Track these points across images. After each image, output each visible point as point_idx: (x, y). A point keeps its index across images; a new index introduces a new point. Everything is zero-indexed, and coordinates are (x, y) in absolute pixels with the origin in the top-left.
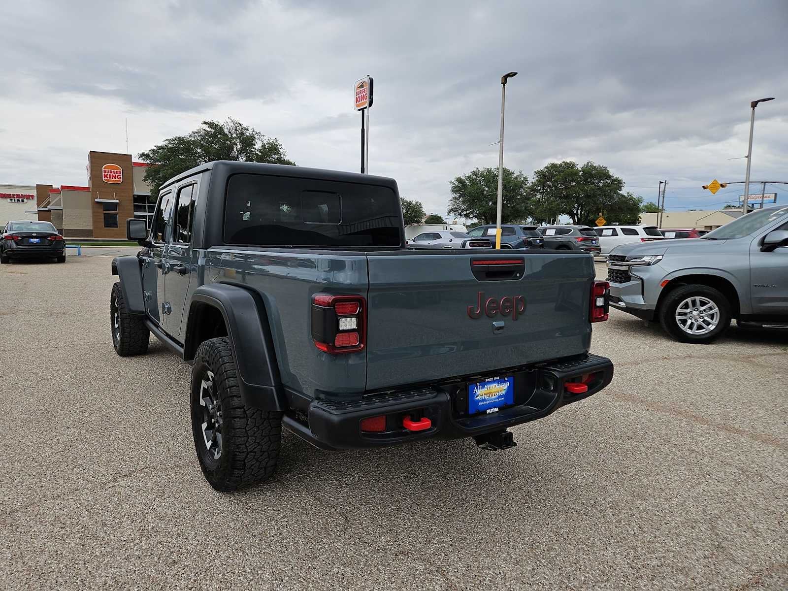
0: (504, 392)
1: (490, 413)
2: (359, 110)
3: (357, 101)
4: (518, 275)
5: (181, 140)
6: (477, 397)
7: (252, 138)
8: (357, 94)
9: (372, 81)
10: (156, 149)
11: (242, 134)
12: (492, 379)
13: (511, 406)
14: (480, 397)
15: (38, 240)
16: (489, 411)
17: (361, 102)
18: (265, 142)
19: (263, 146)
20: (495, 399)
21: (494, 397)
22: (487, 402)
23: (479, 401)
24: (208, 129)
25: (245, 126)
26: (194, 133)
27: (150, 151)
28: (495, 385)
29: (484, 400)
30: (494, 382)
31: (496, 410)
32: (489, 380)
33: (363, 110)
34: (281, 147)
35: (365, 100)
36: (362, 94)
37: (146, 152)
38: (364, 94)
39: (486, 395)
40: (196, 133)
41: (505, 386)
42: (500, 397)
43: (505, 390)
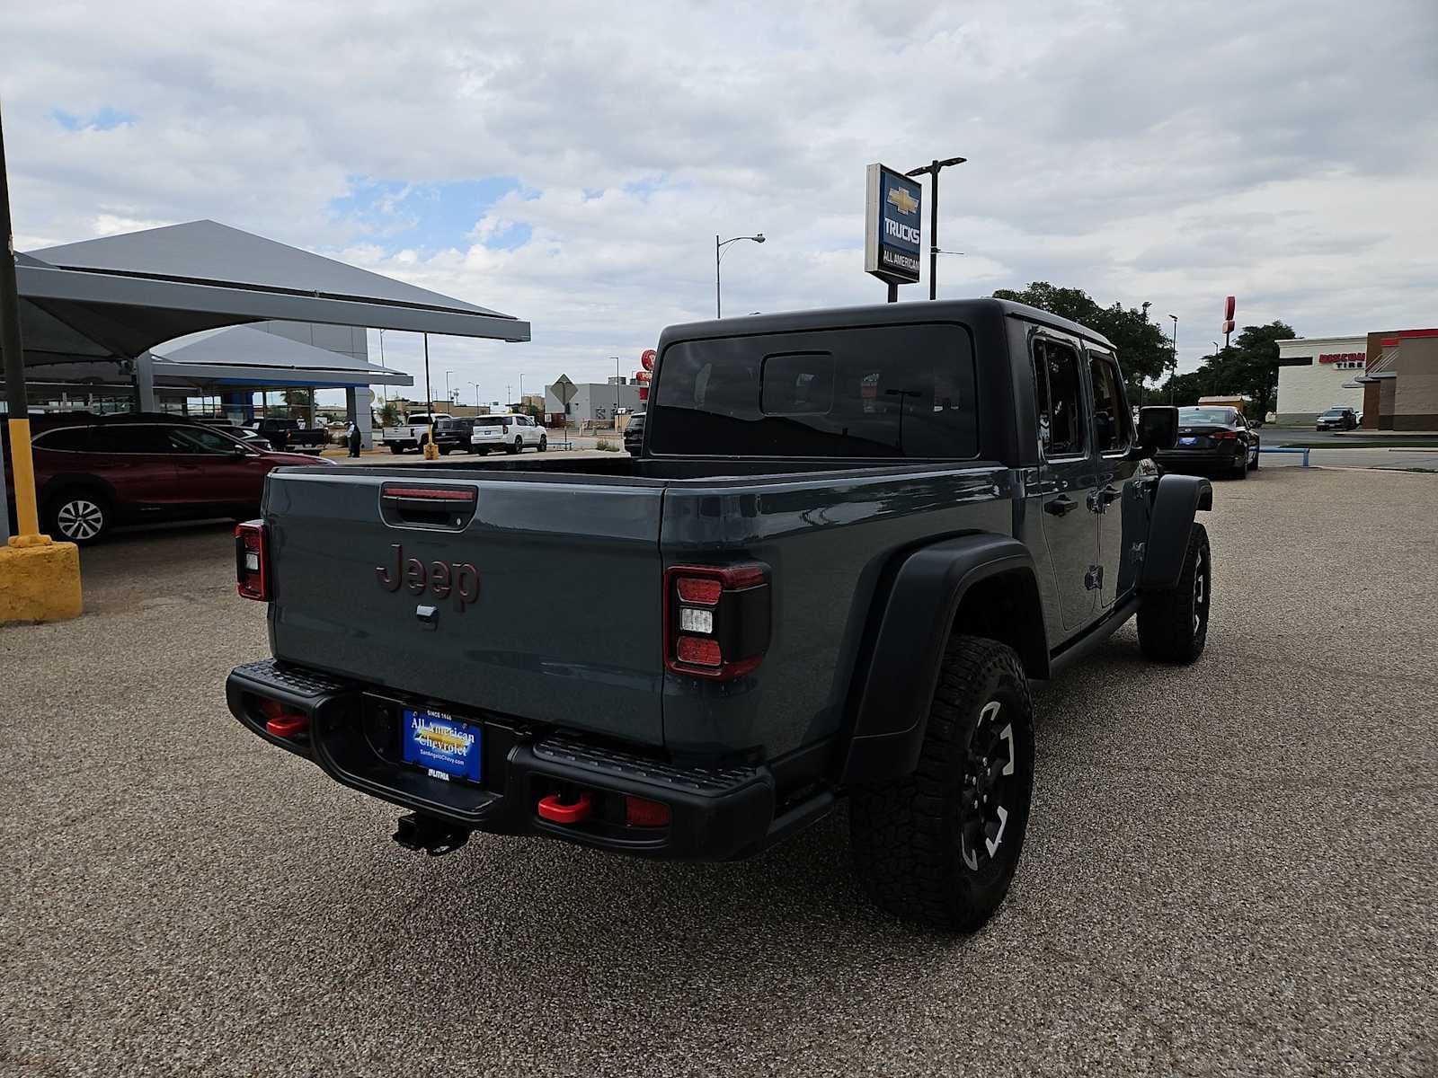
0: (465, 751)
1: (432, 777)
4: (459, 522)
6: (416, 737)
12: (439, 715)
13: (475, 786)
14: (422, 740)
15: (1193, 439)
16: (431, 772)
20: (447, 756)
21: (444, 751)
22: (435, 756)
23: (419, 746)
28: (449, 729)
29: (428, 749)
30: (442, 721)
31: (445, 777)
32: (434, 714)
39: (433, 740)
41: (468, 740)
42: (456, 756)
43: (466, 747)
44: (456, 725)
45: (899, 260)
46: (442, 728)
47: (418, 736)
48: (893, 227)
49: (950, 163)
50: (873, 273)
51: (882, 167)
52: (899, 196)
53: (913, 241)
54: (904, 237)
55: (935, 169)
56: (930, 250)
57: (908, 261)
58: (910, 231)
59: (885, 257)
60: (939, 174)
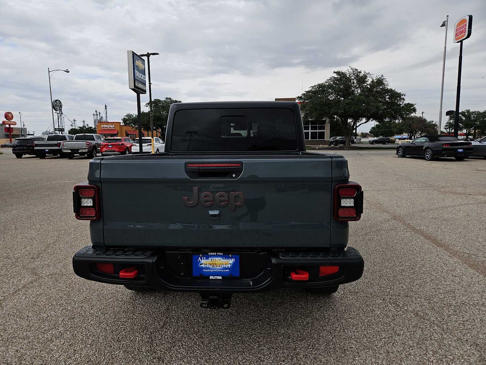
0: (229, 266)
1: (212, 279)
2: (458, 42)
3: (456, 35)
5: (320, 86)
6: (200, 265)
7: (365, 77)
8: (457, 30)
9: (471, 18)
10: (305, 93)
11: (357, 76)
12: (215, 254)
13: (236, 278)
14: (204, 265)
17: (460, 36)
18: (374, 79)
19: (373, 81)
20: (220, 269)
21: (218, 268)
23: (203, 268)
24: (336, 76)
25: (359, 70)
26: (328, 80)
27: (302, 95)
28: (221, 258)
29: (208, 268)
30: (217, 256)
32: (212, 254)
33: (461, 42)
34: (385, 80)
35: (463, 34)
36: (462, 30)
37: (300, 96)
38: (463, 29)
39: (211, 265)
40: (329, 79)
41: (231, 261)
42: (225, 268)
43: (230, 264)
44: (226, 256)
45: (140, 86)
46: (217, 258)
47: (202, 264)
48: (137, 74)
49: (153, 54)
50: (132, 89)
51: (133, 52)
52: (138, 63)
53: (144, 79)
54: (141, 78)
55: (148, 55)
56: (148, 83)
57: (143, 86)
58: (143, 76)
59: (136, 84)
60: (150, 57)
